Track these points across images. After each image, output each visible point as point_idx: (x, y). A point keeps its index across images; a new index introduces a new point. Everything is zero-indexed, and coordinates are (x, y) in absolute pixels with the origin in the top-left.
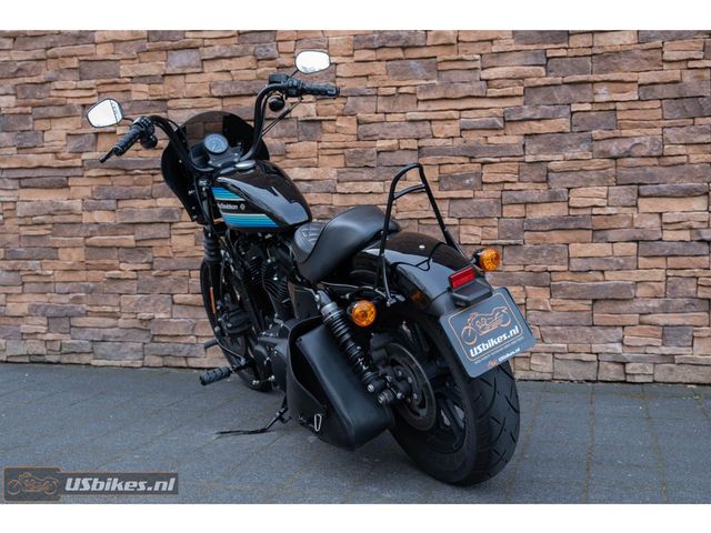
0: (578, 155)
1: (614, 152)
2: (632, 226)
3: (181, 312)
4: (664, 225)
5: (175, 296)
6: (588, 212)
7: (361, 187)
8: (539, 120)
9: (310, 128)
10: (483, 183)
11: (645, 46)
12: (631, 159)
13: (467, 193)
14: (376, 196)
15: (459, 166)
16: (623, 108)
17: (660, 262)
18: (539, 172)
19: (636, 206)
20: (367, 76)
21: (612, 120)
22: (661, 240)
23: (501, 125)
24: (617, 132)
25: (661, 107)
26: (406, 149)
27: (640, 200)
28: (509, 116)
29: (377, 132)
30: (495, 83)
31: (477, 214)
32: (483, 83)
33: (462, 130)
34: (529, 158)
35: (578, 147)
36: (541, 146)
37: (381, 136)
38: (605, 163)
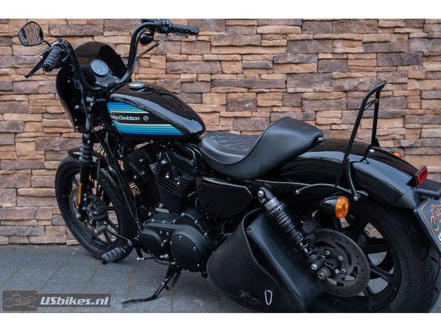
0: (323, 89)
1: (347, 87)
3: (25, 202)
5: (19, 190)
6: (328, 128)
8: (297, 64)
10: (258, 106)
12: (357, 93)
13: (247, 114)
15: (241, 94)
16: (352, 58)
18: (296, 100)
21: (345, 65)
23: (271, 66)
24: (349, 74)
25: (377, 58)
26: (202, 81)
27: (362, 120)
28: (277, 60)
29: (181, 68)
30: (268, 36)
31: (254, 128)
32: (259, 36)
33: (244, 68)
34: (290, 90)
35: (322, 83)
36: (298, 82)
37: (185, 71)
38: (340, 95)
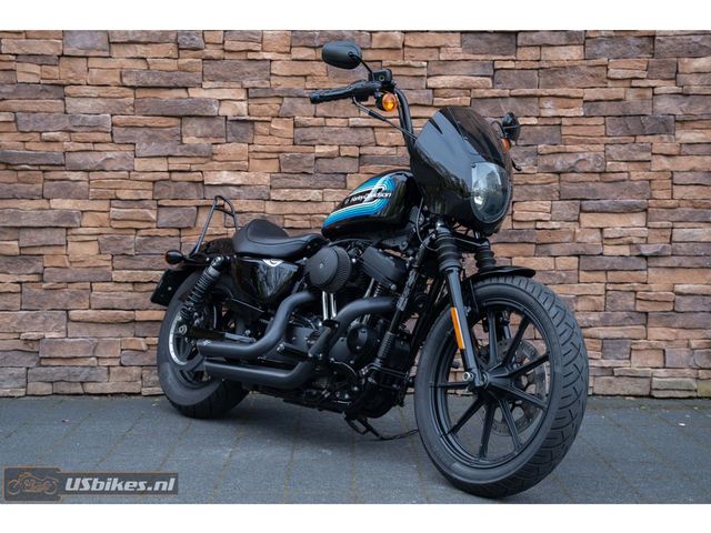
0: (523, 169)
1: (559, 167)
2: (574, 240)
3: (80, 331)
4: (605, 240)
5: (71, 313)
6: (532, 226)
7: (298, 195)
9: (240, 128)
11: (591, 62)
12: (574, 175)
14: (314, 205)
16: (568, 124)
17: (601, 276)
19: (578, 221)
20: (305, 76)
21: (556, 135)
22: (601, 254)
24: (561, 148)
25: (605, 124)
26: (346, 156)
27: (582, 215)
29: (316, 136)
30: (442, 92)
32: (430, 91)
35: (523, 161)
37: (321, 141)
38: (549, 178)
